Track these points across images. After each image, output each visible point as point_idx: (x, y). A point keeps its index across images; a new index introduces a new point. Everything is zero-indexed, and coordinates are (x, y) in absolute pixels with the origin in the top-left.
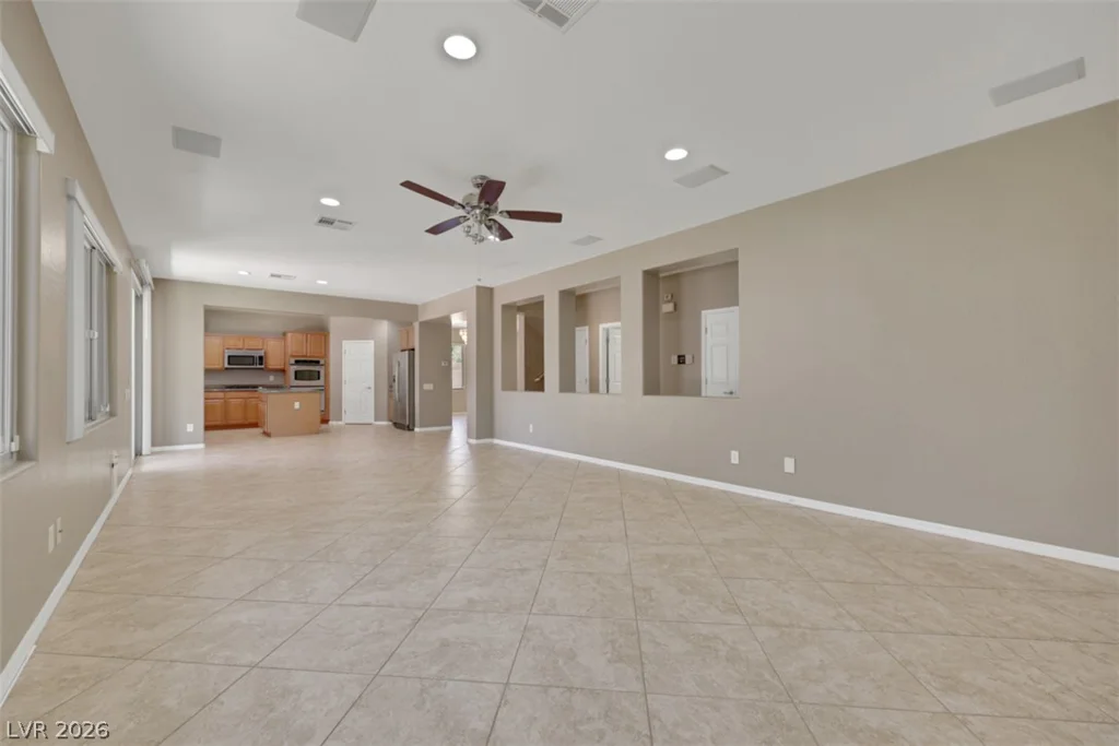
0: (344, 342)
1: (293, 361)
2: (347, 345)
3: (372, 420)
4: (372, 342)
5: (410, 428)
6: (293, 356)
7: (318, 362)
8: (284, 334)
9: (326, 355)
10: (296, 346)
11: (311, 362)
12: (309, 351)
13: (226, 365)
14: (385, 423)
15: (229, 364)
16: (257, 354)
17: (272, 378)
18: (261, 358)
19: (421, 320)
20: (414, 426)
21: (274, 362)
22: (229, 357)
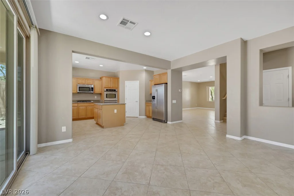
0: (126, 82)
1: (105, 90)
2: (127, 83)
3: (138, 116)
4: (138, 81)
5: (165, 122)
6: (105, 88)
7: (115, 90)
8: (101, 78)
9: (118, 88)
10: (107, 83)
11: (113, 90)
12: (111, 86)
13: (78, 91)
14: (144, 117)
15: (79, 91)
16: (90, 86)
17: (96, 97)
18: (92, 88)
19: (172, 69)
20: (167, 121)
21: (97, 90)
22: (79, 87)
